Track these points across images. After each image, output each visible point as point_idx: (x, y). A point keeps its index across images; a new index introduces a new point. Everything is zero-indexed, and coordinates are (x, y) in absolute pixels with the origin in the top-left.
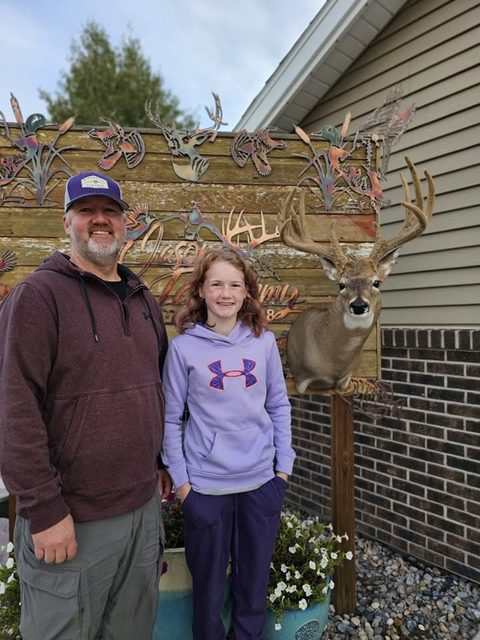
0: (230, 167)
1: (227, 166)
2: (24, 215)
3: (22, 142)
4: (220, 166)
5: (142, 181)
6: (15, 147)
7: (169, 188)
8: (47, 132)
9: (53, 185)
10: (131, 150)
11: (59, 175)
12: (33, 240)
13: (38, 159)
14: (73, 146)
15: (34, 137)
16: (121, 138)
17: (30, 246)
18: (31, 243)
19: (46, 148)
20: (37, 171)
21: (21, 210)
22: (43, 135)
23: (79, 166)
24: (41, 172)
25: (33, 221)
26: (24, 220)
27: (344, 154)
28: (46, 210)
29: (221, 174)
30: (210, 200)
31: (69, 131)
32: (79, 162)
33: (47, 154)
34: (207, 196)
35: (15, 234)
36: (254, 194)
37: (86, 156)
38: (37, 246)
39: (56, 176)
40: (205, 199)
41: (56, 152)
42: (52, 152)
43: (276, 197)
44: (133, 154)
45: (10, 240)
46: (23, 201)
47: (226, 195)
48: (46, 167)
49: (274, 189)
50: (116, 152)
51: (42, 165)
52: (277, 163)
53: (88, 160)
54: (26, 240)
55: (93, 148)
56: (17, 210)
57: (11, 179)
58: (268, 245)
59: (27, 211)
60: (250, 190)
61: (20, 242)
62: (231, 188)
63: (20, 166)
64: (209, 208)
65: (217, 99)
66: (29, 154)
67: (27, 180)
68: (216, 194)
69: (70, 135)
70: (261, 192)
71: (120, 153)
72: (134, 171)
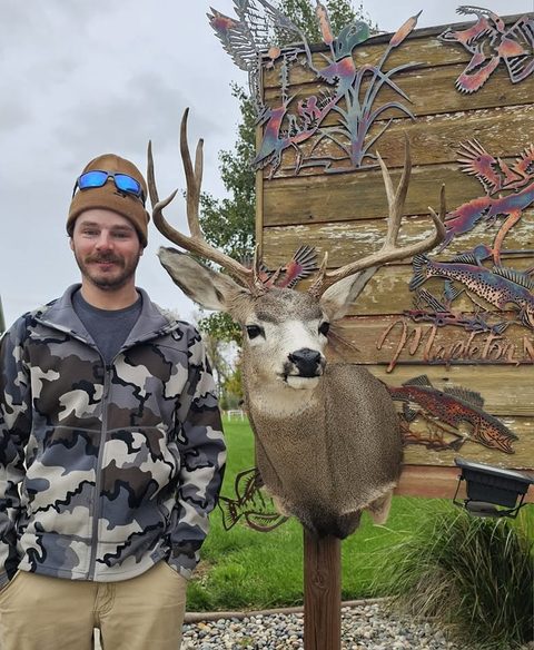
2: (331, 187)
3: (331, 71)
6: (321, 81)
8: (370, 49)
9: (377, 132)
10: (518, 50)
11: (390, 114)
12: (343, 226)
13: (355, 94)
14: (413, 64)
15: (350, 60)
16: (500, 34)
17: (339, 236)
18: (340, 231)
19: (368, 74)
20: (353, 112)
21: (325, 179)
22: (363, 54)
23: (420, 94)
24: (360, 113)
25: (342, 195)
26: (329, 195)
28: (365, 175)
31: (407, 39)
32: (422, 88)
33: (369, 84)
35: (316, 218)
37: (433, 76)
38: (350, 235)
39: (384, 116)
41: (385, 78)
42: (378, 78)
44: (521, 57)
45: (307, 228)
46: (328, 163)
48: (367, 105)
50: (488, 60)
51: (361, 103)
53: (437, 82)
54: (331, 227)
55: (446, 61)
56: (319, 180)
57: (313, 131)
59: (334, 179)
61: (322, 230)
63: (327, 108)
66: (341, 89)
67: (336, 129)
69: (407, 47)
71: (496, 60)
72: (524, 87)
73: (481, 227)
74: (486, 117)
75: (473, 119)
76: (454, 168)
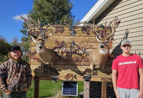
1: (80, 33)
3: (39, 28)
5: (63, 36)
7: (68, 37)
15: (42, 28)
16: (59, 28)
19: (44, 30)
22: (44, 27)
29: (79, 35)
36: (86, 38)
40: (75, 39)
43: (90, 39)
44: (61, 31)
47: (80, 39)
49: (90, 37)
50: (58, 30)
58: (89, 49)
60: (85, 38)
62: (81, 37)
65: (78, 20)
68: (78, 38)
69: (49, 27)
70: (87, 38)
73: (57, 49)
74: (57, 37)
75: (56, 37)
76: (54, 42)
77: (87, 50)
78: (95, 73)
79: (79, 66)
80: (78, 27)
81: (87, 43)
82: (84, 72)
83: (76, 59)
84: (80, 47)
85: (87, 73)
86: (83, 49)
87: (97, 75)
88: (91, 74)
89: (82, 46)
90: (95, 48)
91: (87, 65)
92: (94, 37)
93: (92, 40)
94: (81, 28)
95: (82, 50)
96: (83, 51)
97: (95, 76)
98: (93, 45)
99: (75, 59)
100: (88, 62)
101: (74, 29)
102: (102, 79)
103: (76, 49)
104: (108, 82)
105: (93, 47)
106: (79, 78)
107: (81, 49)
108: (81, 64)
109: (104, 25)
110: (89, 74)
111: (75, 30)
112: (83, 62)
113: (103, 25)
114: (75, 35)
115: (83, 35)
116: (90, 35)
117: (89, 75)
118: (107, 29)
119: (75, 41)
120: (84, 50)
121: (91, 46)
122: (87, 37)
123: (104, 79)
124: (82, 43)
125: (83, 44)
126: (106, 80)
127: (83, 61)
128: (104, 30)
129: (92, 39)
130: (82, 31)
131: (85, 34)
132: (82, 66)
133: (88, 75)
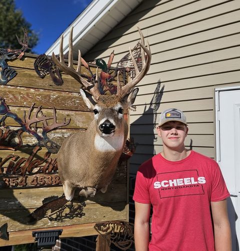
0: (33, 76)
1: (30, 76)
4: (25, 75)
27: (110, 77)
29: (25, 81)
30: (15, 97)
34: (13, 95)
36: (49, 96)
40: (11, 96)
43: (64, 99)
49: (63, 94)
52: (66, 77)
58: (57, 131)
60: (46, 93)
62: (32, 90)
64: (14, 103)
68: (20, 93)
70: (54, 95)
77: (52, 136)
78: (76, 210)
79: (21, 191)
80: (24, 57)
81: (52, 111)
82: (38, 209)
83: (11, 166)
84: (29, 122)
85: (49, 213)
86: (40, 132)
87: (81, 215)
88: (64, 214)
89: (34, 119)
90: (81, 126)
91: (50, 186)
92: (75, 95)
93: (69, 103)
94: (33, 60)
95: (35, 134)
96: (39, 138)
97: (76, 220)
98: (73, 118)
99: (7, 164)
100: (53, 176)
101: (7, 60)
102: (98, 226)
103: (12, 128)
104: (115, 233)
105: (72, 125)
106: (18, 235)
107: (29, 131)
108: (29, 185)
109: (107, 61)
110: (54, 216)
111: (10, 63)
112: (38, 175)
113: (103, 62)
114: (11, 82)
115: (40, 82)
116: (63, 87)
117: (56, 219)
118: (113, 74)
119: (8, 101)
120: (40, 134)
121: (67, 121)
122: (52, 93)
123: (104, 224)
124: (35, 110)
125: (40, 115)
126: (109, 228)
127: (36, 170)
128: (107, 75)
129: (70, 98)
130: (38, 72)
131: (48, 81)
132: (31, 190)
133: (51, 220)
